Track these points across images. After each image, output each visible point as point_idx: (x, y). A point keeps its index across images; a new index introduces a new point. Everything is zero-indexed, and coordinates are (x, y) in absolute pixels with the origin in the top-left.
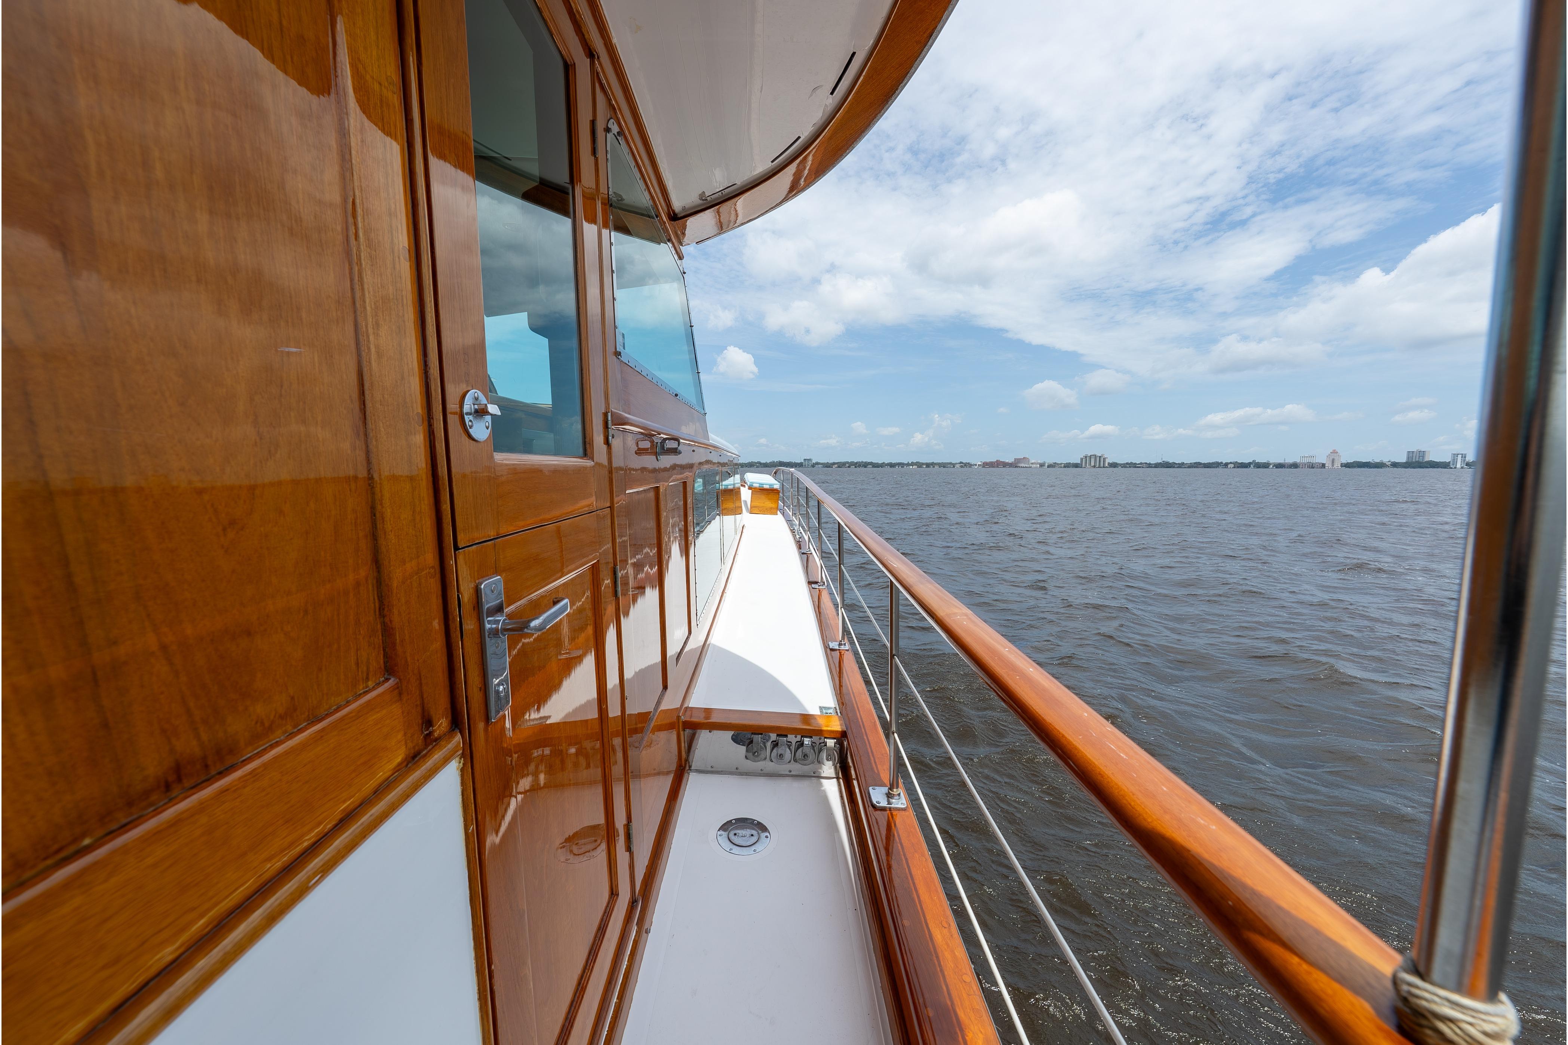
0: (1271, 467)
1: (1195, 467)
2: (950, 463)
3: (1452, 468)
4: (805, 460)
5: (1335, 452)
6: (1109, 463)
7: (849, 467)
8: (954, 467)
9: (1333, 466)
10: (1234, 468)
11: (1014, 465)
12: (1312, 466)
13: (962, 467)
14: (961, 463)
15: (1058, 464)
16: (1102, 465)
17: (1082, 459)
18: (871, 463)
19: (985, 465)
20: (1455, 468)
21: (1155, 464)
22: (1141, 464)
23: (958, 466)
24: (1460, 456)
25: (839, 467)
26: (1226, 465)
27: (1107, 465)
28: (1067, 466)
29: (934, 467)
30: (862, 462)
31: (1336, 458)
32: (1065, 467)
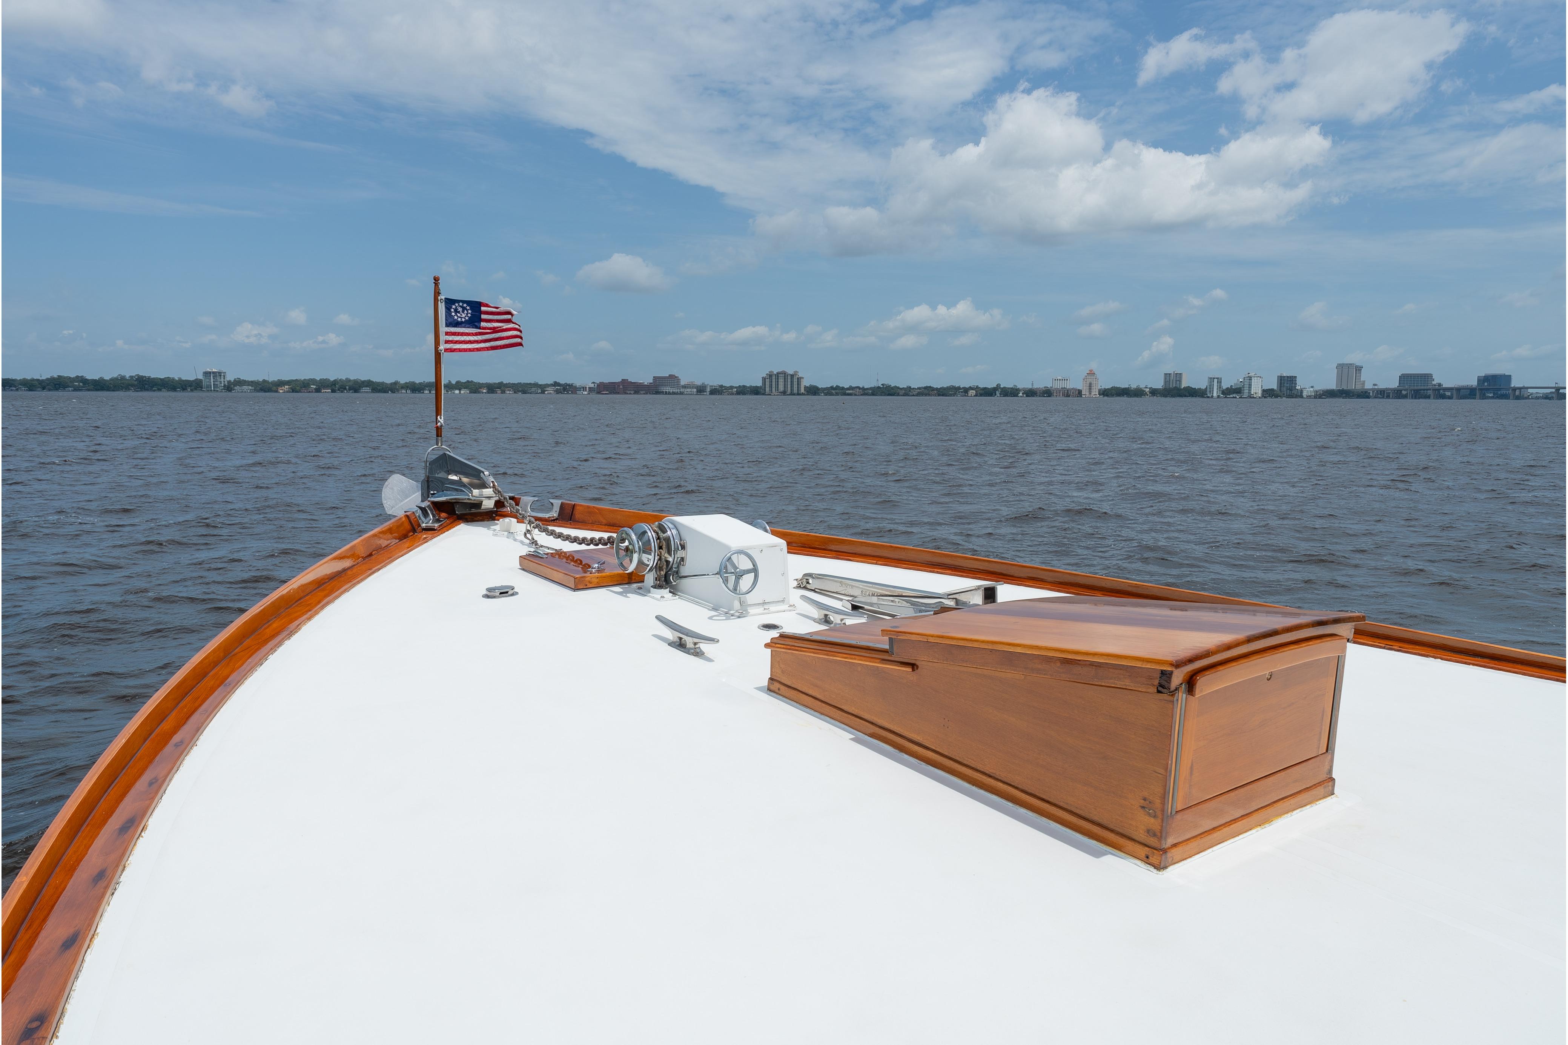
0: (1021, 395)
1: (926, 395)
2: (536, 385)
3: (1208, 397)
4: (207, 374)
5: (1091, 373)
6: (805, 387)
7: (318, 390)
8: (543, 392)
9: (1090, 393)
10: (976, 395)
11: (656, 388)
12: (1067, 393)
13: (558, 392)
14: (556, 384)
15: (727, 388)
16: (795, 391)
17: (764, 379)
18: (369, 384)
19: (603, 388)
20: (1212, 396)
21: (871, 389)
22: (851, 388)
23: (550, 390)
24: (1216, 380)
25: (293, 390)
26: (966, 391)
27: (802, 390)
28: (742, 391)
29: (503, 392)
30: (348, 380)
31: (1094, 382)
32: (738, 393)
